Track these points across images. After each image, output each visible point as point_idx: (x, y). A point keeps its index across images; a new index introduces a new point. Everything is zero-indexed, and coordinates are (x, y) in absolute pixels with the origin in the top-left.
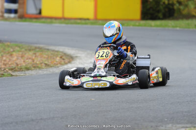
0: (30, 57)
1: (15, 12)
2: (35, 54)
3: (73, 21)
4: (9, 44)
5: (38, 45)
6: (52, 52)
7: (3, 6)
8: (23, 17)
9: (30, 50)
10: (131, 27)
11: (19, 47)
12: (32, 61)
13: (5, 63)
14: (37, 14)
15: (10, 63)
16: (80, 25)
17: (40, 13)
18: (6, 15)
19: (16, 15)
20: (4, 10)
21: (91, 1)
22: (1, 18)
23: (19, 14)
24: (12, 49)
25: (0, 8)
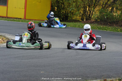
21: (23, 8)
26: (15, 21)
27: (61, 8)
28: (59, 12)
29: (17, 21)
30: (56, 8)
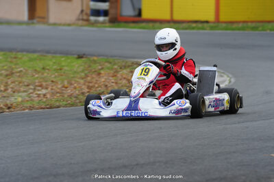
0: (124, 76)
1: (105, 13)
2: (132, 72)
3: (185, 25)
4: (95, 58)
5: (136, 60)
7: (88, 5)
8: (116, 20)
9: (125, 67)
10: (268, 31)
11: (110, 63)
12: (127, 82)
13: (91, 85)
14: (135, 16)
15: (96, 86)
16: (194, 31)
17: (140, 14)
18: (92, 18)
19: (107, 18)
20: (89, 12)
22: (85, 23)
23: (110, 16)
24: (101, 65)
25: (84, 8)
26: (193, 28)
29: (199, 29)
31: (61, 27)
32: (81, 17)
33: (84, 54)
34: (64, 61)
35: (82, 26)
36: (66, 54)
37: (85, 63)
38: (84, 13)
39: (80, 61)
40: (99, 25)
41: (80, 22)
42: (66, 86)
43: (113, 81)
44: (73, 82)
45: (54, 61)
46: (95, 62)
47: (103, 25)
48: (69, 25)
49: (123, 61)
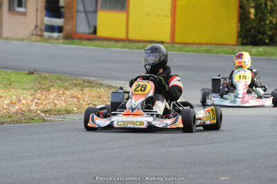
0: (74, 94)
1: (60, 29)
2: (82, 90)
3: (140, 45)
4: (46, 75)
5: (87, 78)
6: (106, 89)
7: (42, 21)
8: (70, 37)
9: (76, 85)
10: (222, 54)
11: (61, 80)
12: (76, 100)
13: (39, 102)
14: (90, 34)
15: (45, 103)
17: (95, 32)
18: (46, 34)
19: (61, 35)
20: (43, 27)
21: (166, 16)
22: (39, 38)
23: (64, 32)
24: (51, 82)
25: (39, 24)
27: (266, 12)
28: (260, 22)
30: (252, 11)
31: (14, 42)
32: (35, 32)
33: (35, 71)
34: (13, 77)
35: (35, 41)
36: (17, 69)
37: (36, 79)
38: (38, 28)
39: (31, 77)
40: (53, 41)
41: (34, 38)
42: (13, 102)
43: (62, 99)
44: (22, 98)
45: (4, 76)
46: (45, 78)
47: (57, 41)
48: (23, 40)
49: (74, 79)
